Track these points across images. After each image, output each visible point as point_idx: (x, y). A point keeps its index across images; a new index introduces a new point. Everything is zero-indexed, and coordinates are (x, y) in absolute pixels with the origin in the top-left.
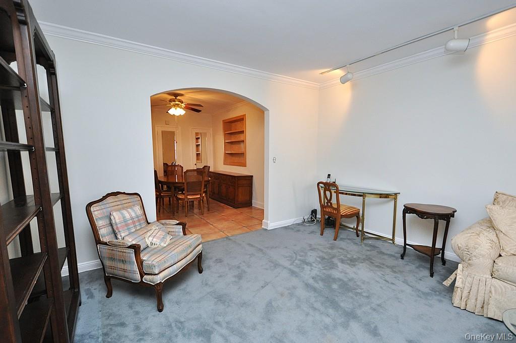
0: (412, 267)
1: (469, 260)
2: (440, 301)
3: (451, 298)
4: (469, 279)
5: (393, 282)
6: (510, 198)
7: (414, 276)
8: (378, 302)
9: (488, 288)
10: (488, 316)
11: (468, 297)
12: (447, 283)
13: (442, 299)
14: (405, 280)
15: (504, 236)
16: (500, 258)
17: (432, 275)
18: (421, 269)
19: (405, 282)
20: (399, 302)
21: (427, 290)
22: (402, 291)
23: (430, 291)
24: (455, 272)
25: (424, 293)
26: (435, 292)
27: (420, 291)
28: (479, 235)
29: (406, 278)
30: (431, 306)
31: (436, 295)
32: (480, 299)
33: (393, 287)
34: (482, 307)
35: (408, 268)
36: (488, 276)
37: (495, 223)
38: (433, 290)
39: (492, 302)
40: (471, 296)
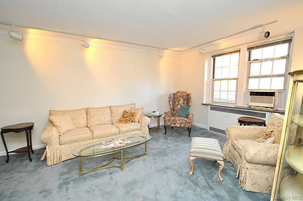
0: (17, 163)
1: (51, 142)
2: (42, 168)
3: (46, 164)
4: (52, 151)
5: (12, 177)
6: (55, 112)
7: (22, 166)
8: (10, 192)
9: (60, 150)
10: (63, 161)
11: (54, 159)
12: (42, 158)
13: (43, 167)
14: (18, 171)
15: (59, 128)
16: (60, 136)
17: (31, 161)
18: (23, 161)
19: (19, 172)
20: (23, 182)
21: (34, 168)
22: (21, 177)
23: (35, 168)
24: (45, 151)
25: (32, 171)
26: (37, 166)
27: (30, 171)
28: (51, 130)
29: (18, 170)
30: (39, 173)
31: (39, 167)
32: (58, 156)
33: (14, 179)
34: (60, 159)
35: (15, 165)
36: (58, 146)
37: (55, 123)
38: (36, 166)
39: (62, 155)
40: (55, 157)
